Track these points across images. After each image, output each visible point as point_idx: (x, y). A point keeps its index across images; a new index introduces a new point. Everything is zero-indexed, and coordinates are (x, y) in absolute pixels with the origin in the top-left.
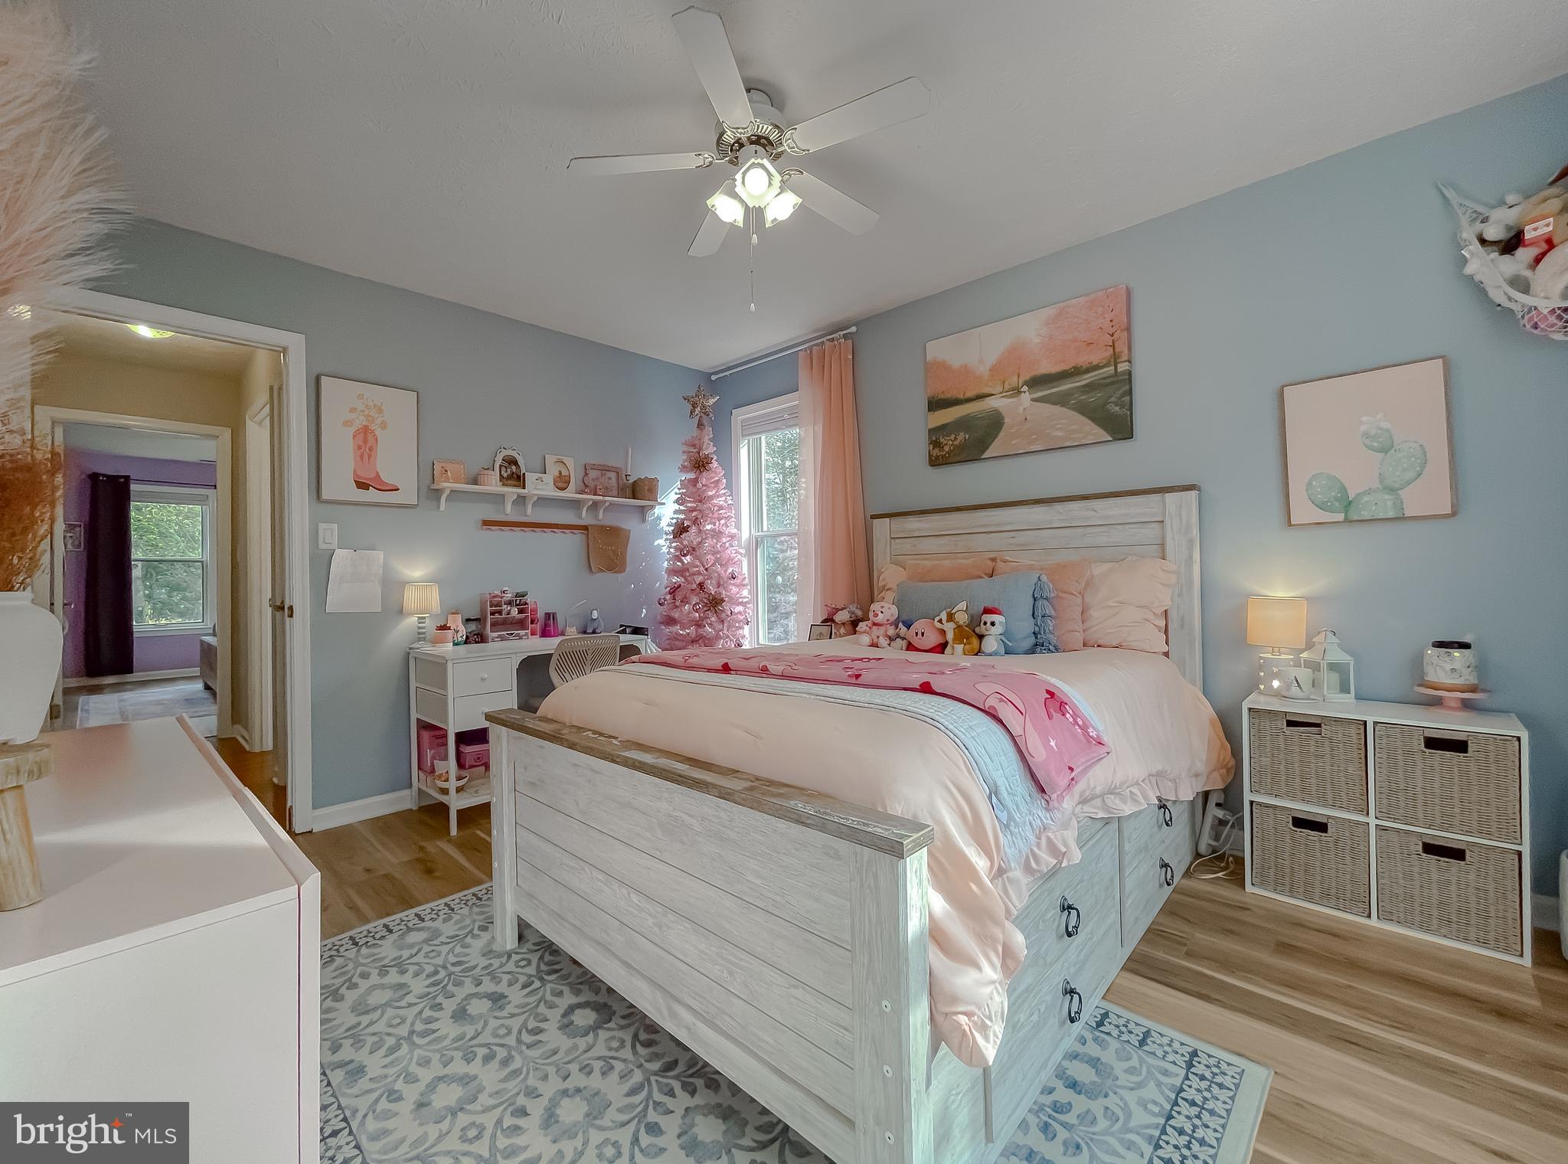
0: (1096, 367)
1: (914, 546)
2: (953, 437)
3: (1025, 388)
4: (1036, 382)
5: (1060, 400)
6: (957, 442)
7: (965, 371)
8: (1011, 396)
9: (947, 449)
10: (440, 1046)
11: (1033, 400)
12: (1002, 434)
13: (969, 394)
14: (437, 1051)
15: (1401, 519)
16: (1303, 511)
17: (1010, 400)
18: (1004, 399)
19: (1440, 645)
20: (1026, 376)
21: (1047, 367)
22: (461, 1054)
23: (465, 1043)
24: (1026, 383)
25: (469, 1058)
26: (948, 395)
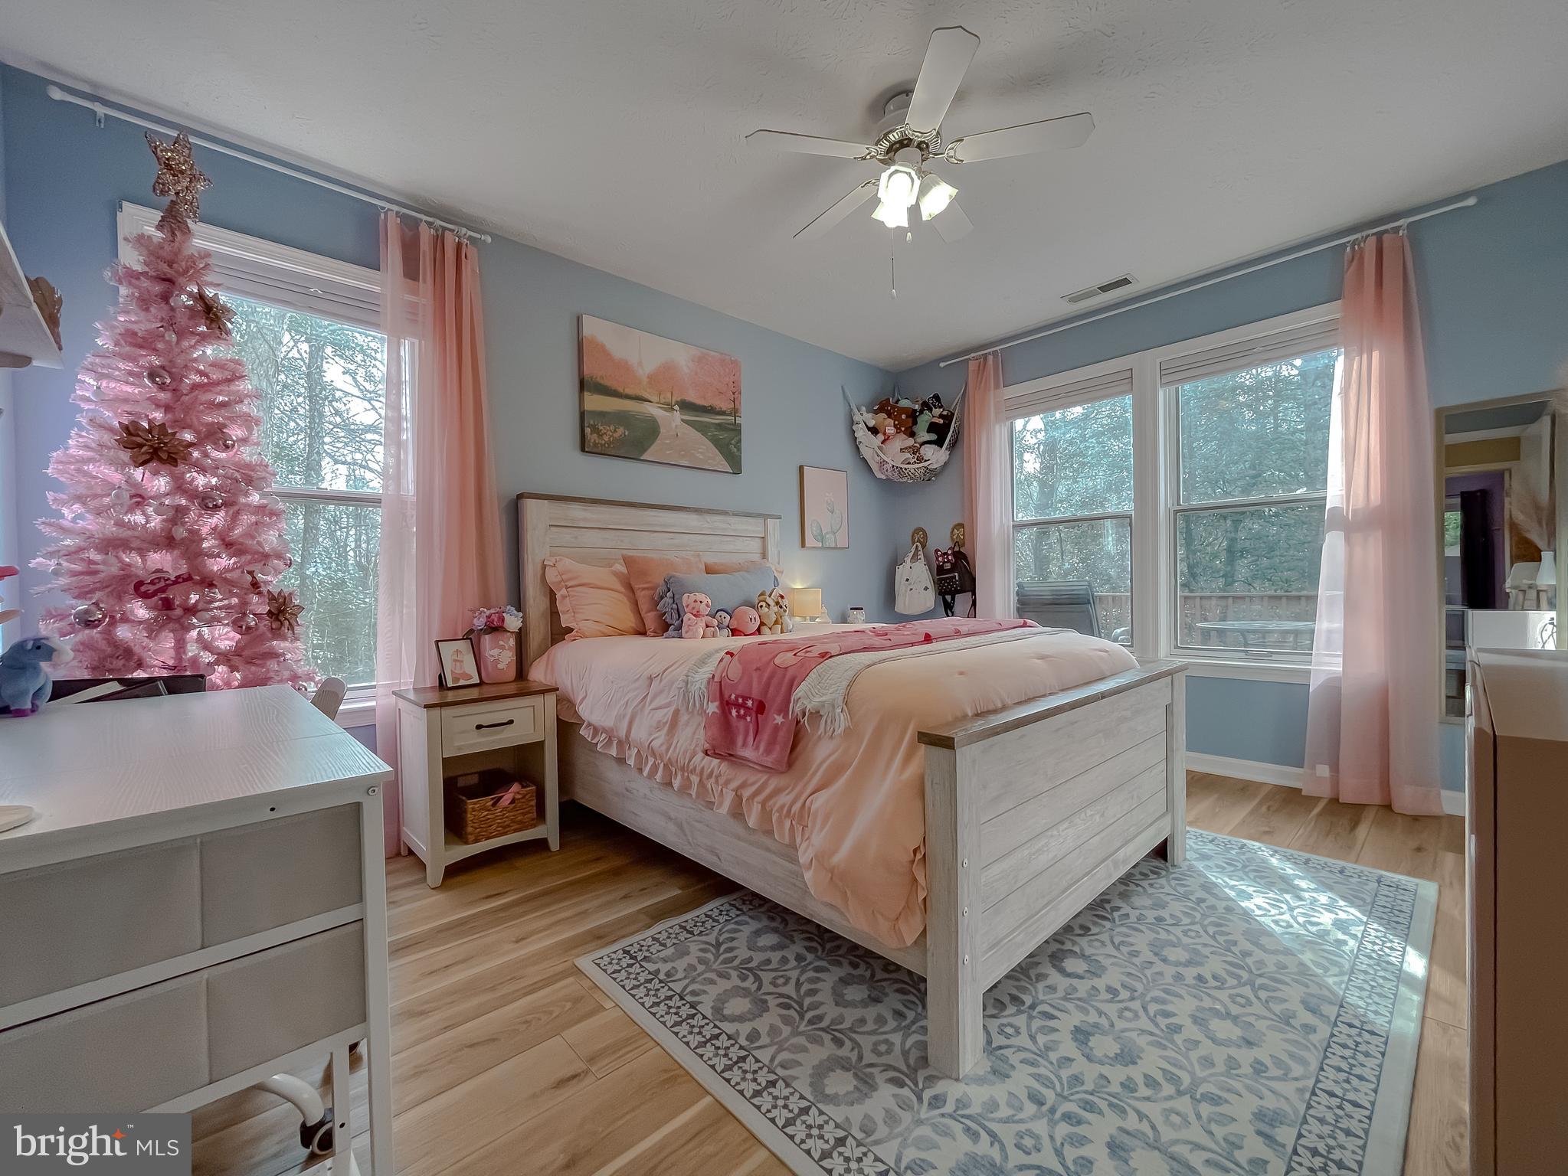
0: (723, 413)
1: (576, 538)
2: (612, 428)
3: (676, 407)
4: (686, 406)
5: (701, 428)
6: (616, 435)
7: (624, 367)
8: (665, 410)
9: (606, 438)
10: (1180, 1057)
11: (683, 420)
12: (658, 442)
13: (628, 391)
14: (1187, 1058)
15: (836, 548)
16: (810, 541)
17: (665, 413)
18: (660, 410)
19: (852, 609)
20: (676, 398)
21: (692, 397)
22: (1176, 1037)
23: (1161, 1038)
24: (677, 403)
25: (1177, 1029)
26: (607, 382)
